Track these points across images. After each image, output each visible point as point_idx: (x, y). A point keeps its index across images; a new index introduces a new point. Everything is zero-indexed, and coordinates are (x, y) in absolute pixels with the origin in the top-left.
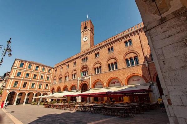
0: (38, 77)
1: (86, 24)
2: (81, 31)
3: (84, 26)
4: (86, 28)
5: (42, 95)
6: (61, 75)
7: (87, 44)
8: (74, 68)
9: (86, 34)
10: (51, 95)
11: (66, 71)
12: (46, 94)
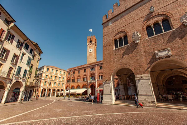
0: (58, 78)
1: (91, 38)
2: (88, 44)
3: (90, 40)
4: (91, 42)
5: (60, 91)
6: (74, 77)
7: (92, 55)
8: (85, 74)
9: (91, 47)
10: (66, 92)
11: (78, 75)
12: (63, 91)
